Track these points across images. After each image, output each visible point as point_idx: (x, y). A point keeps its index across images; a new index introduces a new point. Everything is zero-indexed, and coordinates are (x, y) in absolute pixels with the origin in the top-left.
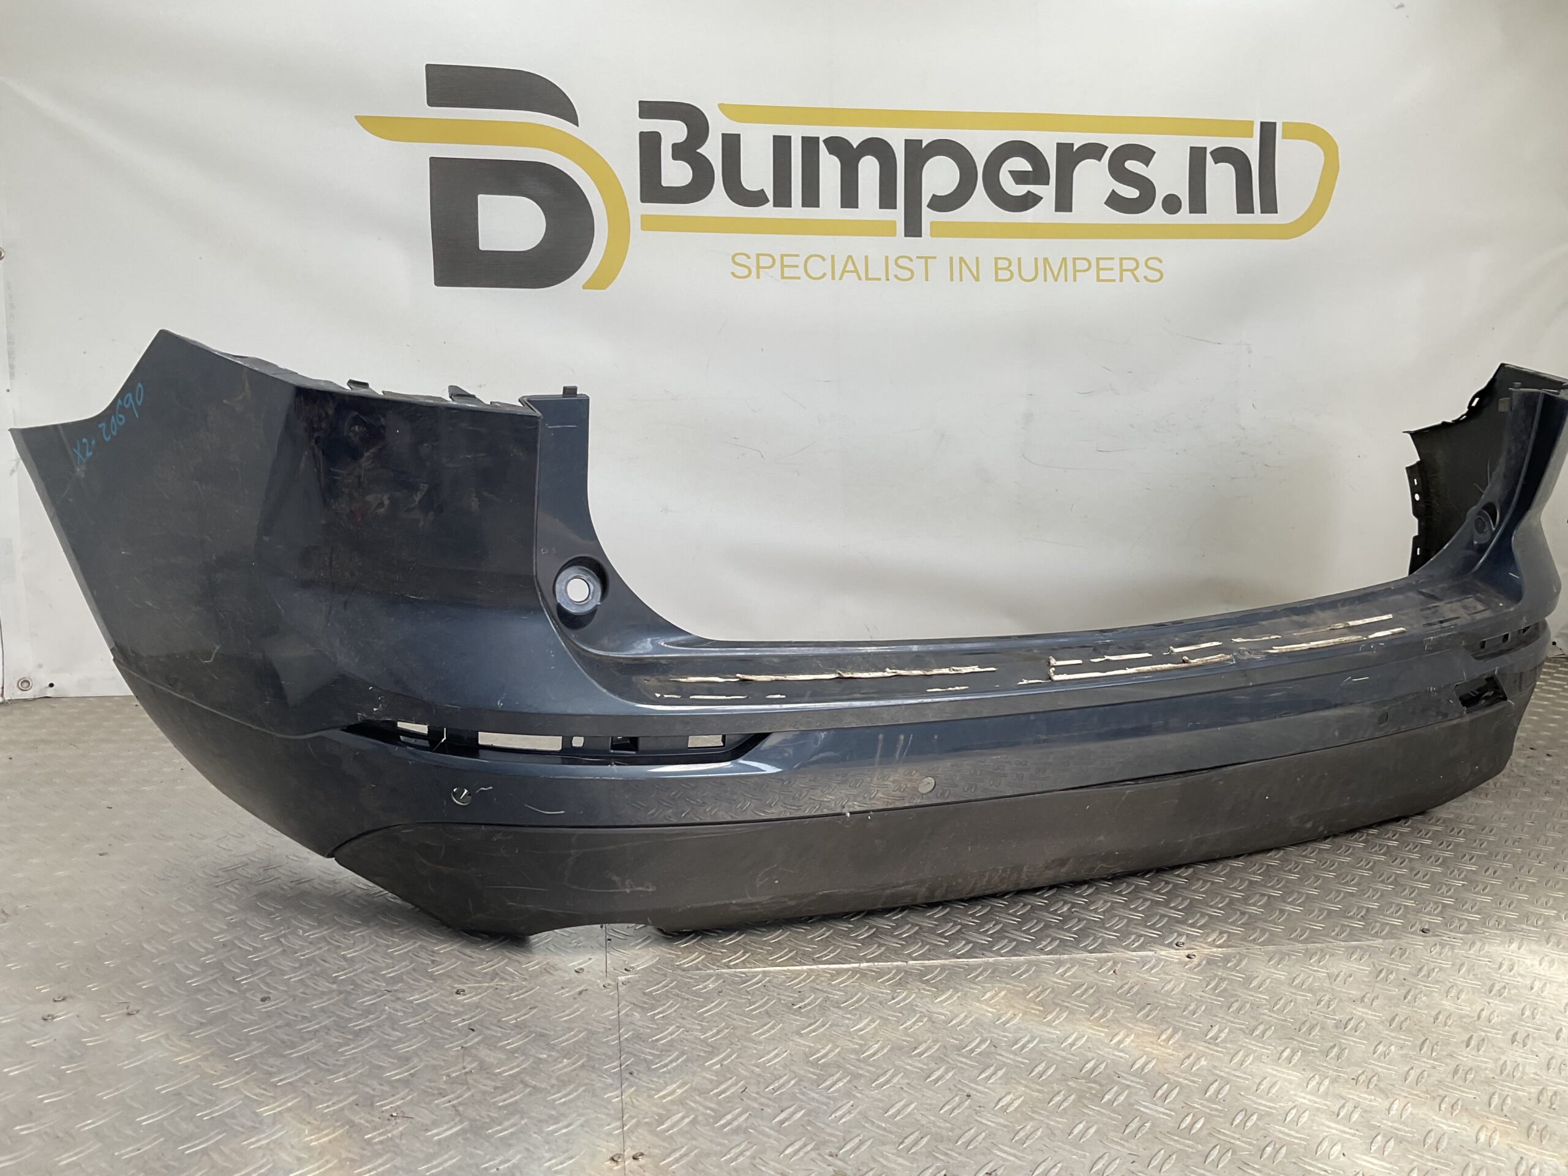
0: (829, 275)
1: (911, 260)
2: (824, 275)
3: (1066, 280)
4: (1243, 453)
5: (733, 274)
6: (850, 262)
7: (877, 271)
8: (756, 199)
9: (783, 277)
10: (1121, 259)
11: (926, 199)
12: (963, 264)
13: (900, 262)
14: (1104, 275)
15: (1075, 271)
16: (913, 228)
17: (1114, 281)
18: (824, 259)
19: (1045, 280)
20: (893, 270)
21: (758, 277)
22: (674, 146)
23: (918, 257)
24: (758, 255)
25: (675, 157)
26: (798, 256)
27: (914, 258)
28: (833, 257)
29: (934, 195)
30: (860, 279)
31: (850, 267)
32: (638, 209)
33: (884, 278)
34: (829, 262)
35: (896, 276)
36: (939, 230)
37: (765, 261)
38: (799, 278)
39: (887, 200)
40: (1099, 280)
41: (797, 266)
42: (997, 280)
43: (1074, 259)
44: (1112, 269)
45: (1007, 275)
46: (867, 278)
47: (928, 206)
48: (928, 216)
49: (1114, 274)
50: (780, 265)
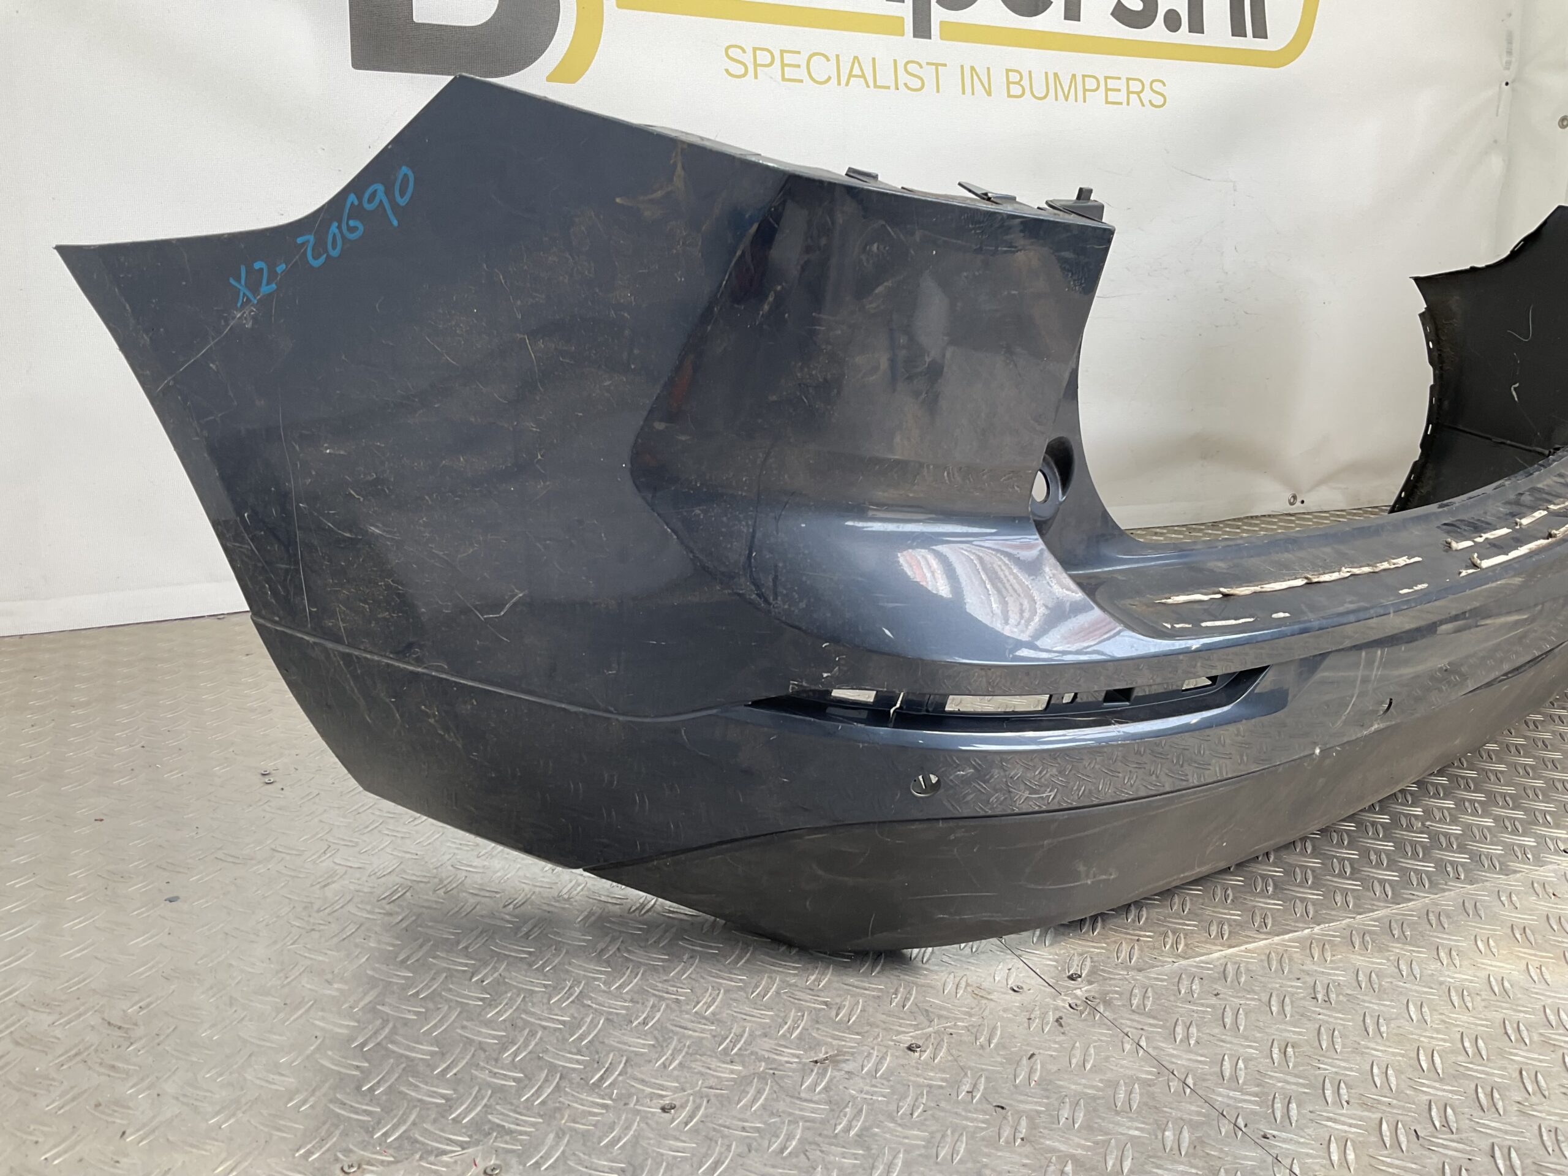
0: (834, 80)
1: (921, 67)
2: (829, 78)
3: (1076, 100)
4: (1226, 300)
5: (727, 71)
6: (856, 65)
7: (886, 76)
9: (783, 79)
10: (1128, 79)
12: (974, 75)
13: (909, 68)
14: (1112, 96)
15: (1085, 90)
17: (1121, 104)
18: (828, 59)
19: (1056, 99)
20: (903, 77)
21: (756, 77)
23: (928, 64)
24: (755, 49)
26: (799, 53)
27: (924, 65)
28: (838, 56)
30: (868, 86)
31: (857, 70)
33: (893, 86)
34: (833, 62)
35: (906, 85)
37: (763, 58)
38: (801, 81)
40: (1107, 102)
41: (799, 66)
42: (1009, 96)
44: (1119, 90)
45: (1018, 90)
46: (876, 86)
49: (1121, 97)
50: (779, 64)
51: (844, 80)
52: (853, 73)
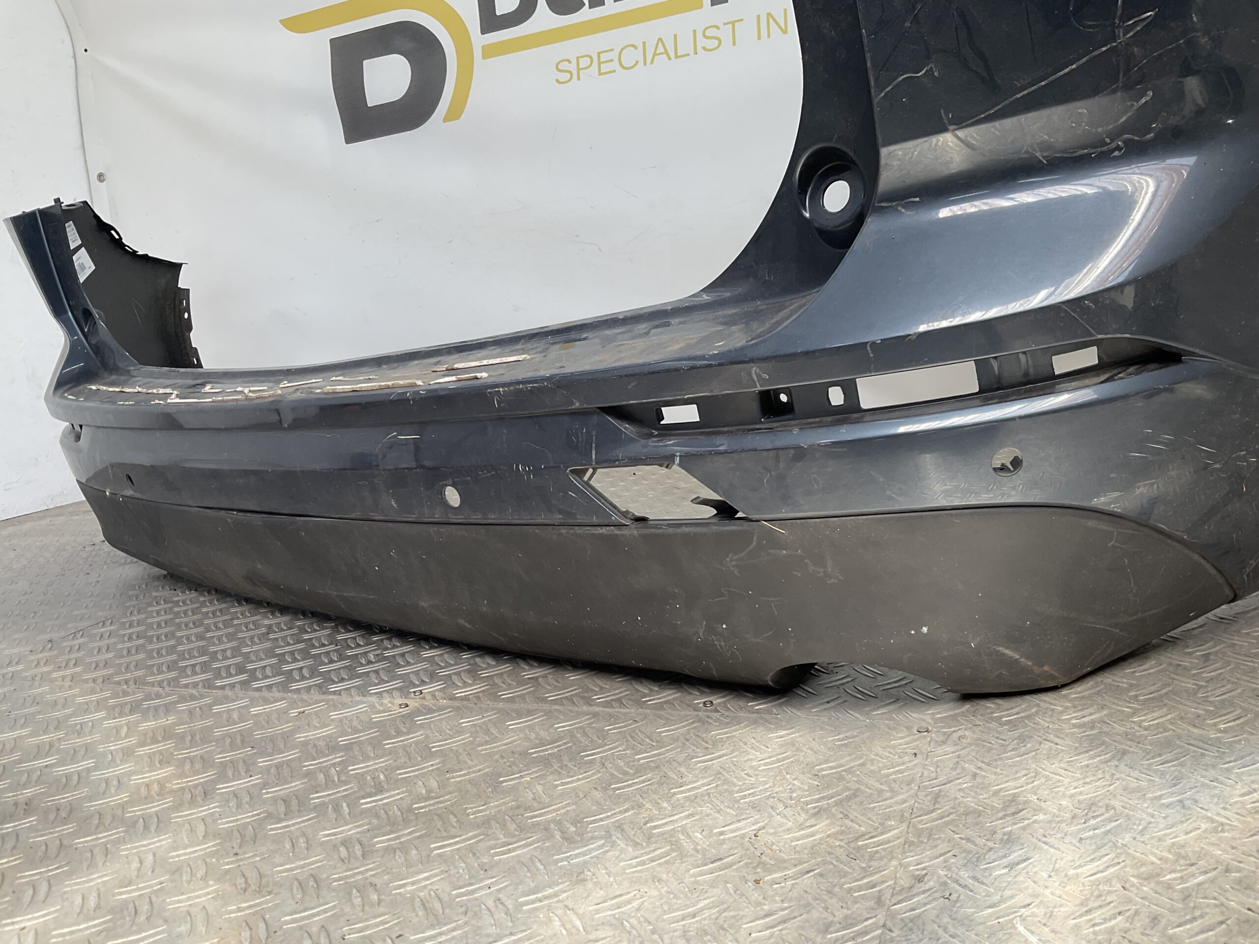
0: (641, 62)
1: (718, 28)
2: (637, 62)
5: (557, 80)
8: (574, 6)
9: (600, 74)
12: (771, 20)
13: (708, 33)
18: (636, 47)
20: (701, 42)
21: (579, 79)
23: (725, 24)
24: (578, 58)
26: (612, 50)
27: (721, 25)
28: (644, 43)
30: (670, 59)
31: (661, 49)
32: (479, 40)
33: (692, 53)
34: (641, 49)
35: (704, 48)
38: (614, 71)
41: (612, 60)
46: (677, 57)
50: (597, 63)
51: (649, 60)
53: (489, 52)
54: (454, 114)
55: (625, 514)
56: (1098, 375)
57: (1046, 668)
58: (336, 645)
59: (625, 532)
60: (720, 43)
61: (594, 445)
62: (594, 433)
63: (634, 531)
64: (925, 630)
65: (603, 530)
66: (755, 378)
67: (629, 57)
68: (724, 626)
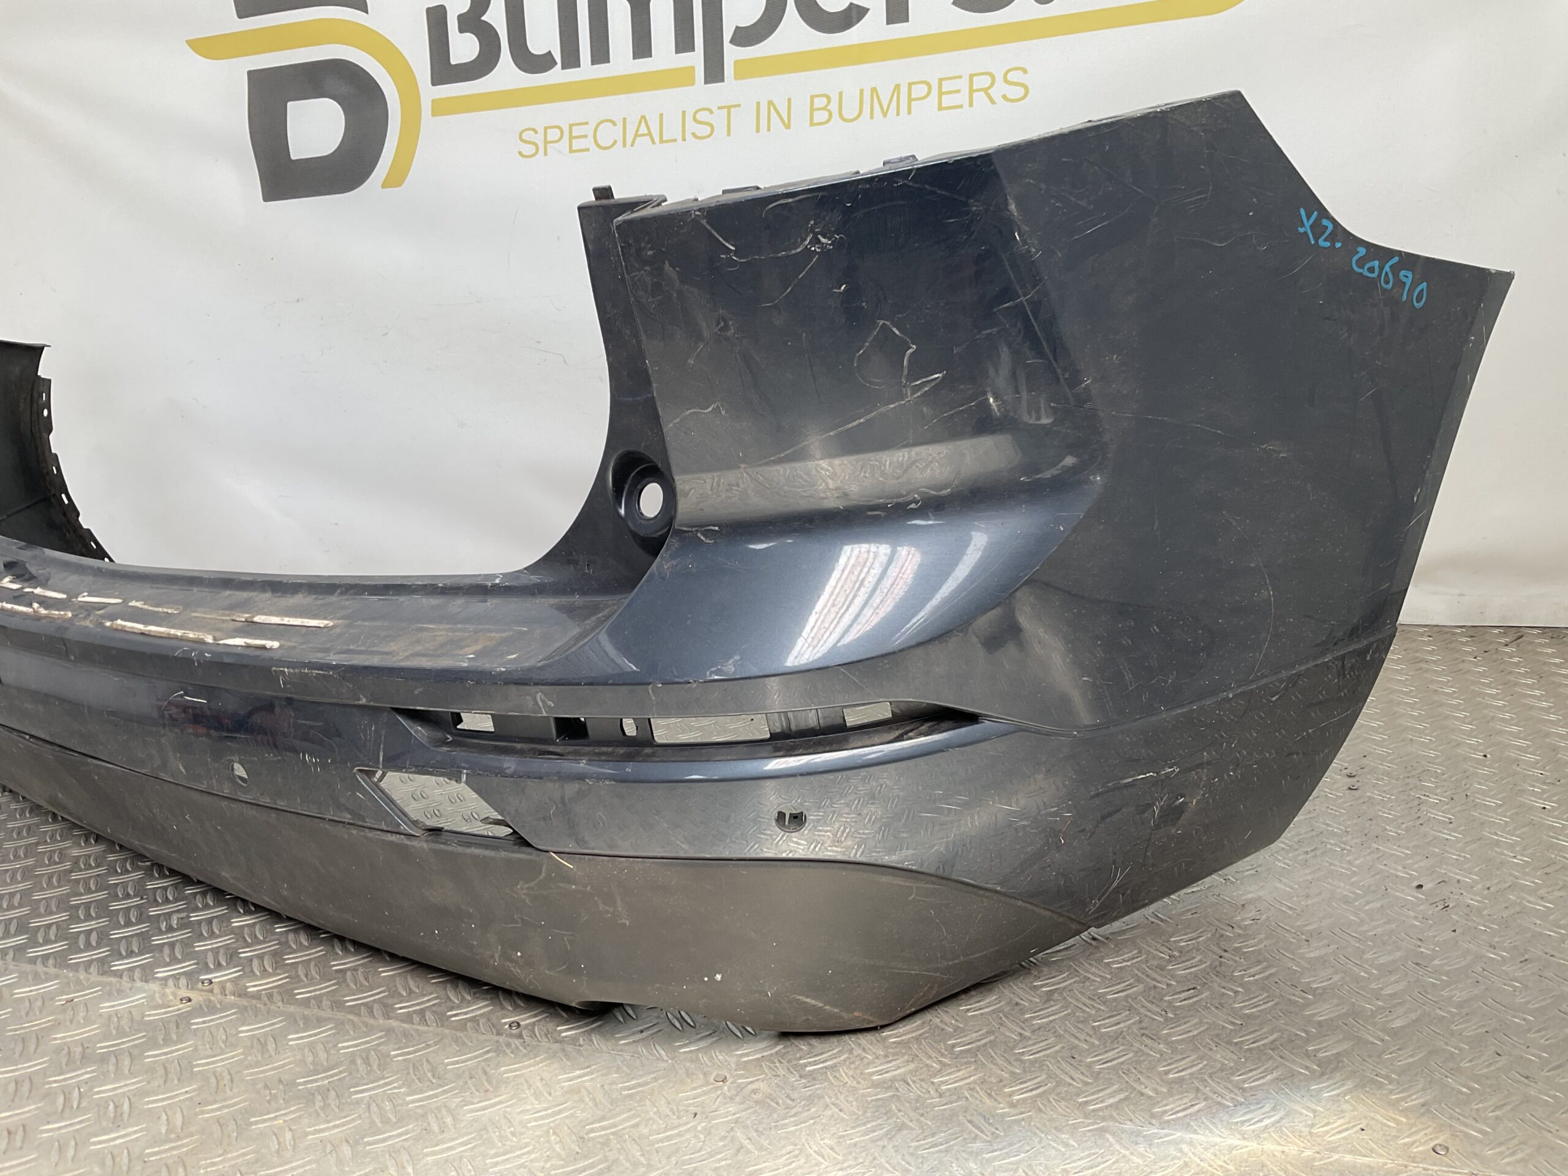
0: (620, 143)
1: (711, 112)
2: (615, 142)
3: (898, 114)
5: (520, 153)
6: (643, 124)
7: (673, 129)
8: (543, 63)
9: (571, 151)
10: (971, 76)
11: (728, 34)
12: (772, 108)
13: (699, 116)
14: (946, 101)
15: (910, 100)
16: (714, 71)
17: (961, 106)
18: (614, 124)
19: (872, 117)
20: (691, 126)
21: (546, 154)
22: (461, 18)
23: (719, 108)
24: (546, 129)
25: (461, 31)
26: (587, 123)
27: (714, 109)
28: (625, 119)
29: (737, 27)
30: (653, 142)
31: (643, 130)
32: (429, 92)
33: (680, 138)
34: (620, 126)
35: (694, 134)
36: (746, 70)
38: (588, 150)
39: (684, 43)
40: (940, 108)
41: (586, 136)
42: (812, 124)
43: (910, 84)
44: (958, 91)
45: (824, 115)
46: (662, 141)
47: (731, 42)
48: (732, 53)
49: (962, 98)
50: (568, 137)
51: (629, 142)
52: (640, 133)
53: (441, 108)
54: (395, 179)
55: (415, 823)
56: (890, 730)
57: (856, 1014)
58: (142, 899)
59: (415, 843)
60: (712, 131)
61: (382, 746)
62: (383, 732)
63: (422, 845)
64: (718, 977)
65: (393, 838)
66: (541, 704)
67: (607, 134)
68: (519, 954)
